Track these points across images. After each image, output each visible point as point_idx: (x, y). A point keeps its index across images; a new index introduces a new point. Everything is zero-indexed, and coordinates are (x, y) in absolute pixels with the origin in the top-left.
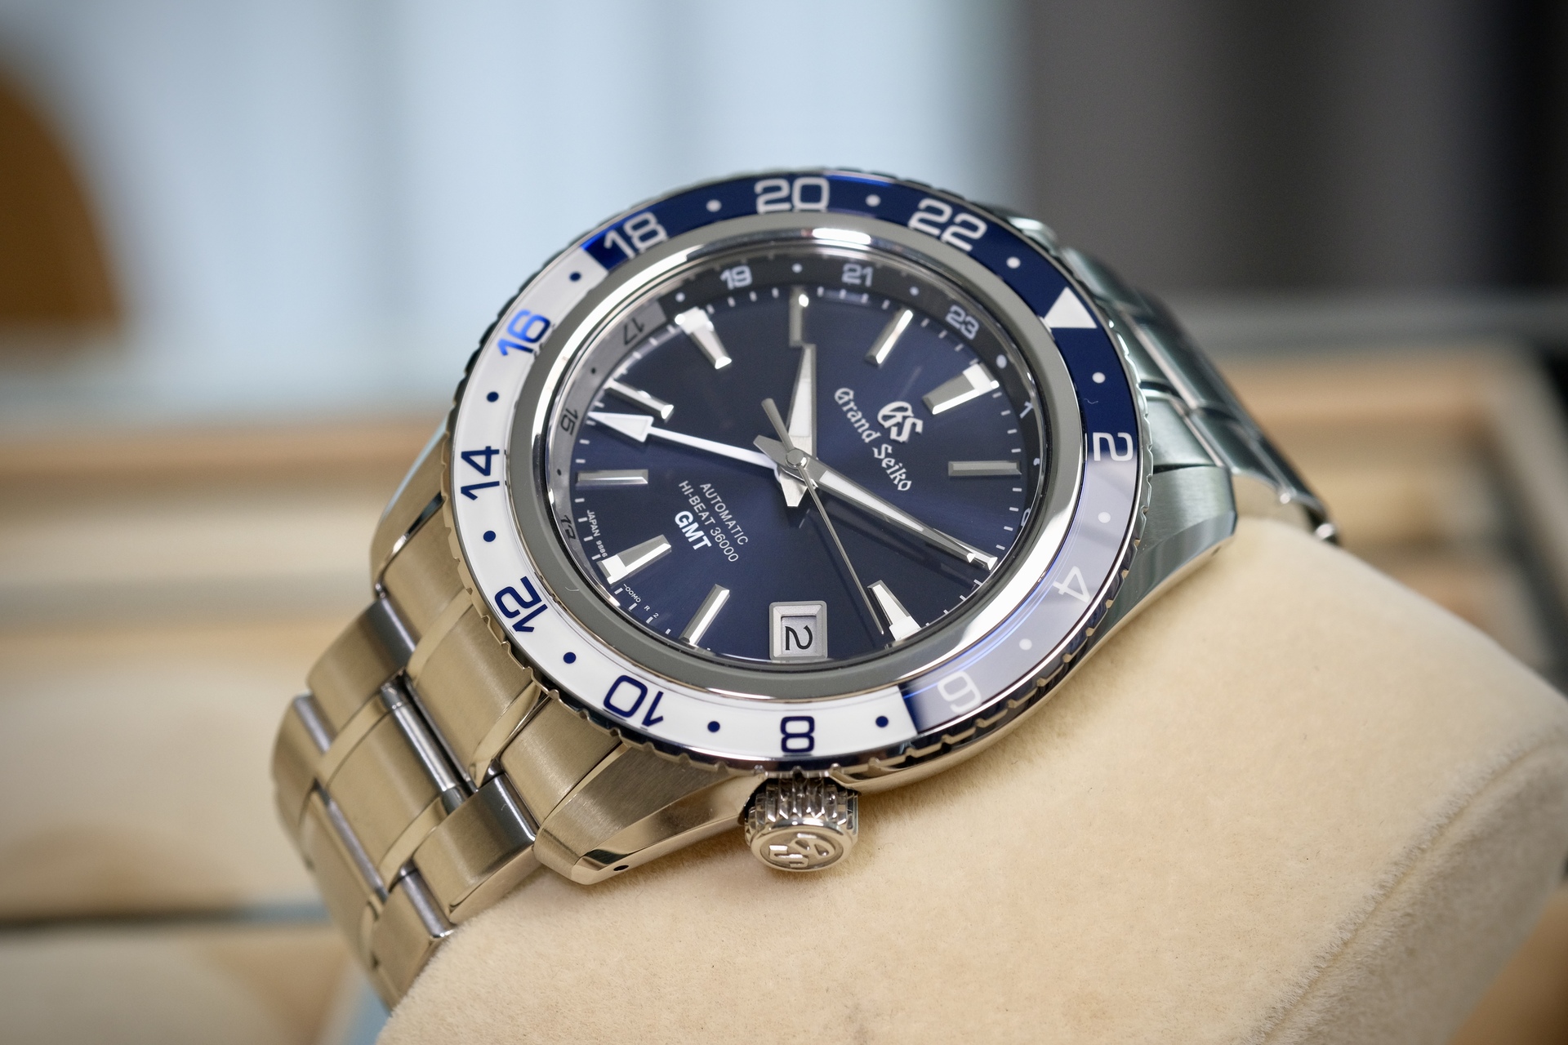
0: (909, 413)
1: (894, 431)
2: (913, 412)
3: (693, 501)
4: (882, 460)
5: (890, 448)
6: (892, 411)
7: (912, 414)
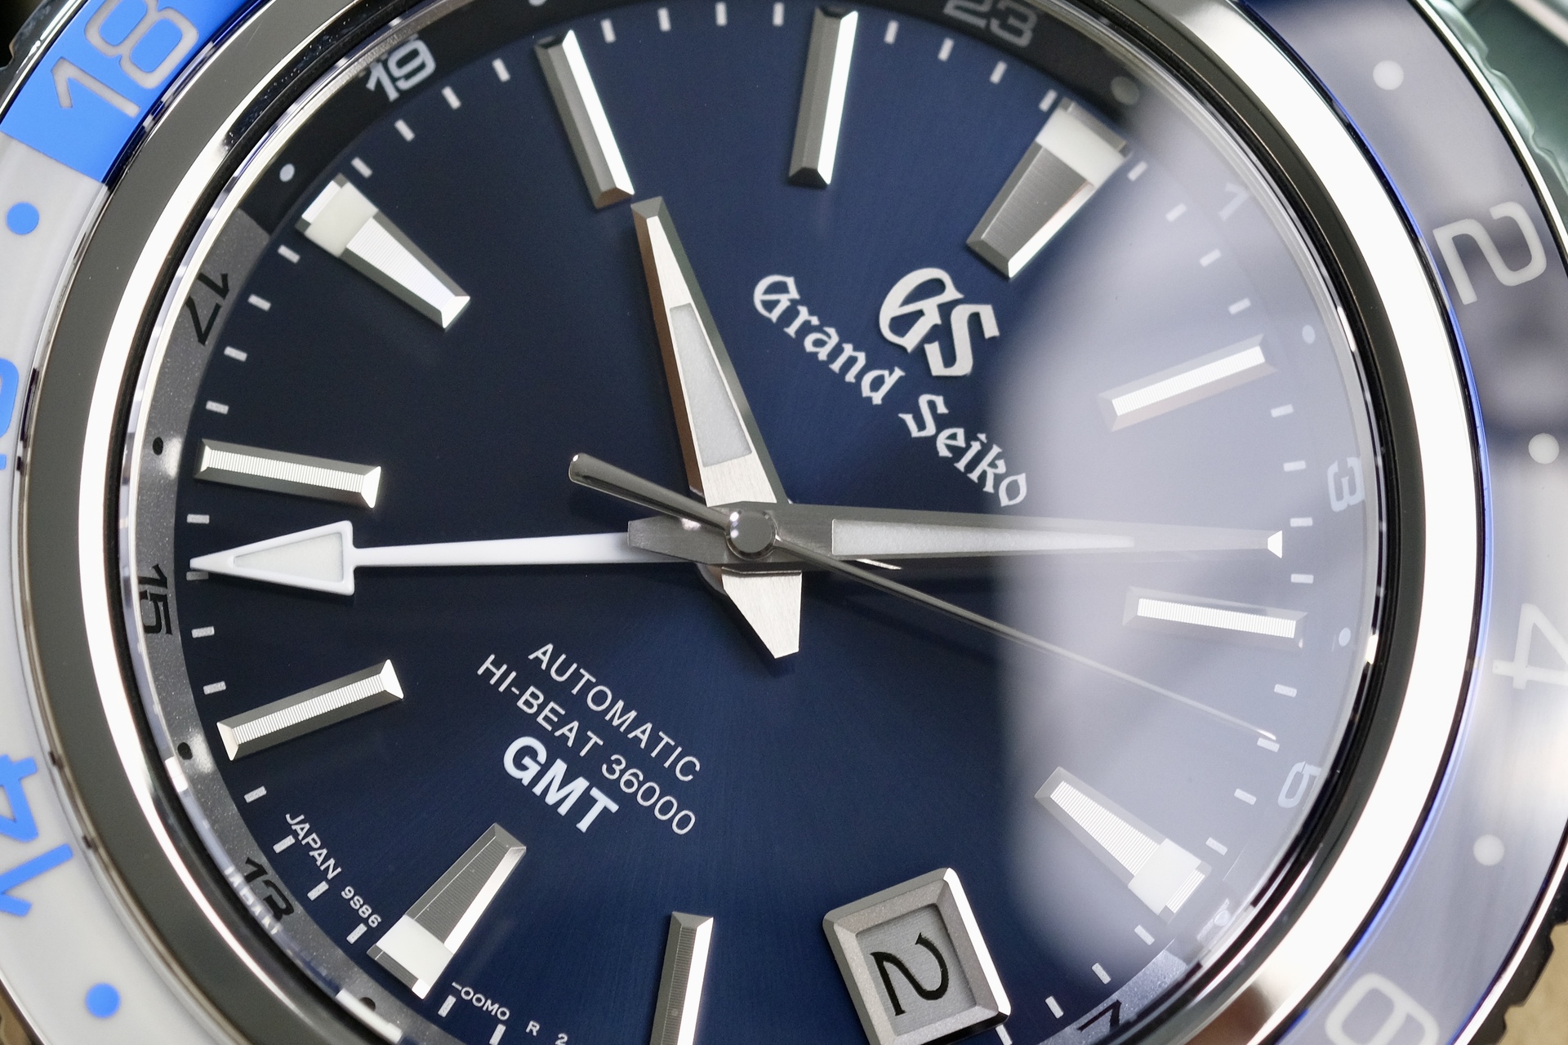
0: (951, 293)
1: (933, 351)
2: (958, 288)
3: (530, 705)
4: (934, 438)
5: (939, 401)
6: (909, 300)
7: (959, 296)
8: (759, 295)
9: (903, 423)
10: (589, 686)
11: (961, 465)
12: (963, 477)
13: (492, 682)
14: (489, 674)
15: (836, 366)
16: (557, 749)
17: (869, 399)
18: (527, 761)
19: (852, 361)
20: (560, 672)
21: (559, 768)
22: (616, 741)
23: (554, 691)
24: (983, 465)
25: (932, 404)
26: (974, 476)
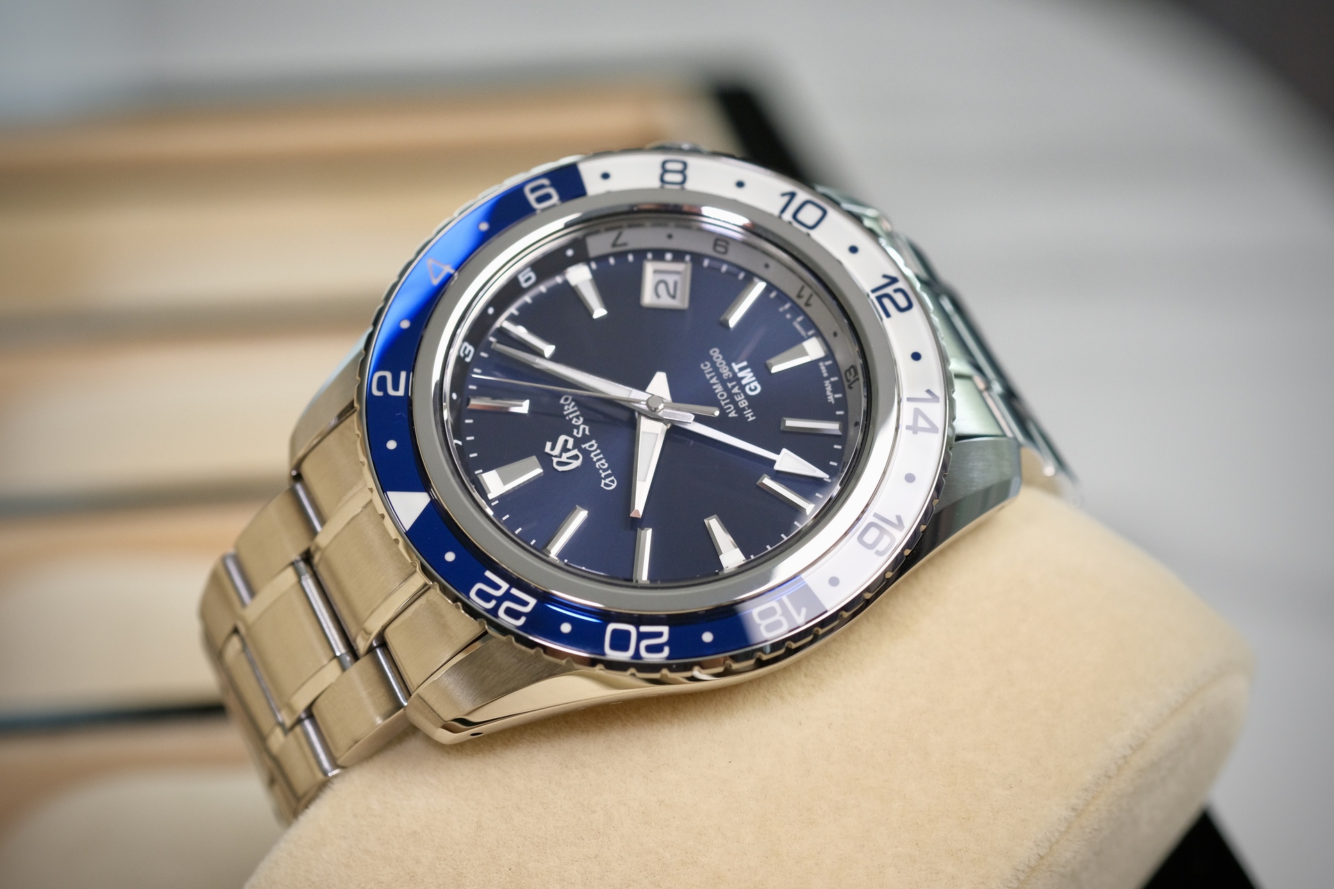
0: (555, 460)
1: (570, 445)
2: (552, 460)
3: (744, 403)
4: (583, 424)
5: (575, 433)
6: (570, 463)
7: (553, 458)
8: (614, 486)
9: (589, 431)
10: (724, 400)
11: (578, 413)
12: (579, 410)
13: (752, 414)
14: (752, 416)
15: (601, 456)
16: (742, 388)
17: (596, 443)
18: (753, 388)
19: (595, 456)
20: (730, 408)
21: (744, 382)
22: (723, 382)
23: (735, 403)
24: (571, 410)
25: (578, 433)
26: (576, 408)
